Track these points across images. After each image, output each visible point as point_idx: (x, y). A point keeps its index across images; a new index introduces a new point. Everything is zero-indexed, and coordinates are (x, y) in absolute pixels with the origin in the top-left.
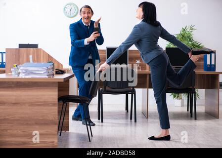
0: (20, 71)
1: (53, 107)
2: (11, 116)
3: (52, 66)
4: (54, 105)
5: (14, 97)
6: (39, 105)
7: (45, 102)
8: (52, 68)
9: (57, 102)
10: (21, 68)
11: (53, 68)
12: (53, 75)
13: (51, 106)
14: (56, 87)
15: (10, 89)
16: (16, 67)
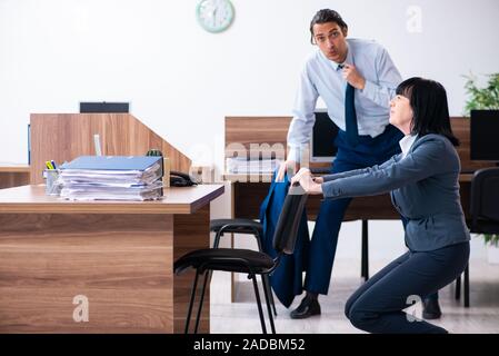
0: (60, 181)
1: (159, 291)
2: (33, 318)
3: (158, 166)
4: (162, 282)
5: (43, 261)
6: (116, 284)
7: (134, 274)
8: (158, 173)
9: (172, 275)
10: (66, 173)
11: (161, 172)
12: (161, 192)
13: (153, 286)
14: (167, 228)
15: (31, 236)
16: (52, 169)
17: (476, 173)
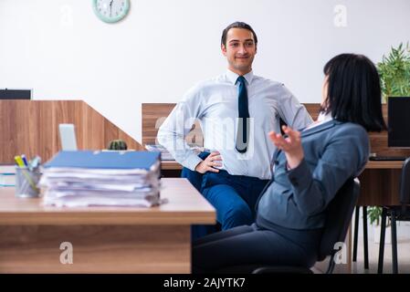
16: (23, 166)
17: (407, 161)
